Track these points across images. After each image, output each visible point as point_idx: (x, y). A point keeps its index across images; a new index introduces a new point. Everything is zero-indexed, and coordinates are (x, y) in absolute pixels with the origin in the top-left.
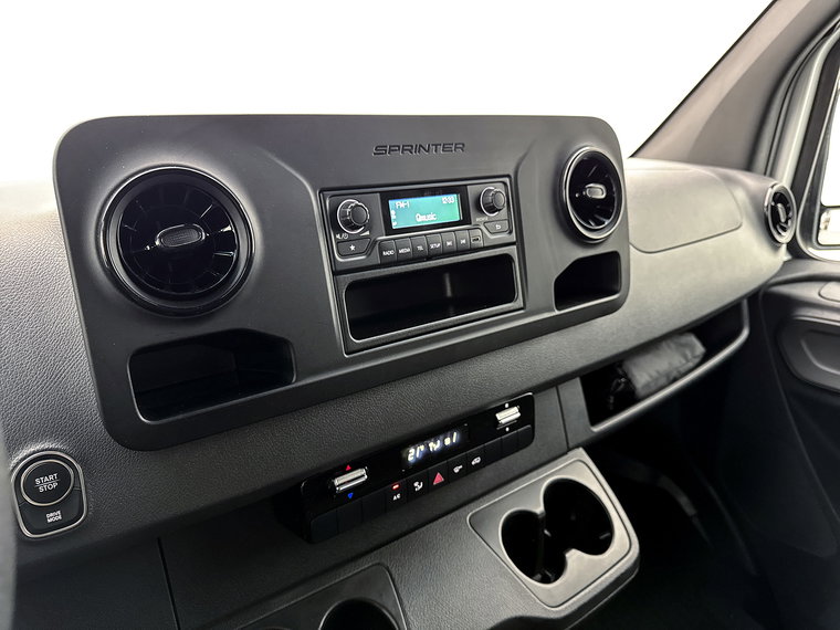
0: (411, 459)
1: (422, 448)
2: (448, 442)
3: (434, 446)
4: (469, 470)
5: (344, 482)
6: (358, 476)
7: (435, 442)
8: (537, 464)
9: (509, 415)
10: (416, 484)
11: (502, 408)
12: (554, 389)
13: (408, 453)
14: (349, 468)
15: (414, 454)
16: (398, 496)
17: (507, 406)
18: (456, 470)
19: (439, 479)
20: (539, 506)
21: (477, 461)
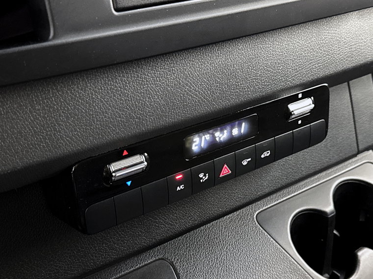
0: (195, 148)
1: (208, 137)
2: (235, 132)
3: (221, 136)
4: (258, 164)
5: (120, 168)
6: (137, 162)
7: (222, 131)
8: (326, 165)
9: (302, 107)
10: (201, 175)
11: (295, 99)
12: (346, 83)
13: (192, 142)
14: (125, 153)
15: (198, 143)
16: (182, 187)
17: (300, 96)
18: (245, 163)
19: (226, 171)
20: (328, 205)
21: (266, 154)
